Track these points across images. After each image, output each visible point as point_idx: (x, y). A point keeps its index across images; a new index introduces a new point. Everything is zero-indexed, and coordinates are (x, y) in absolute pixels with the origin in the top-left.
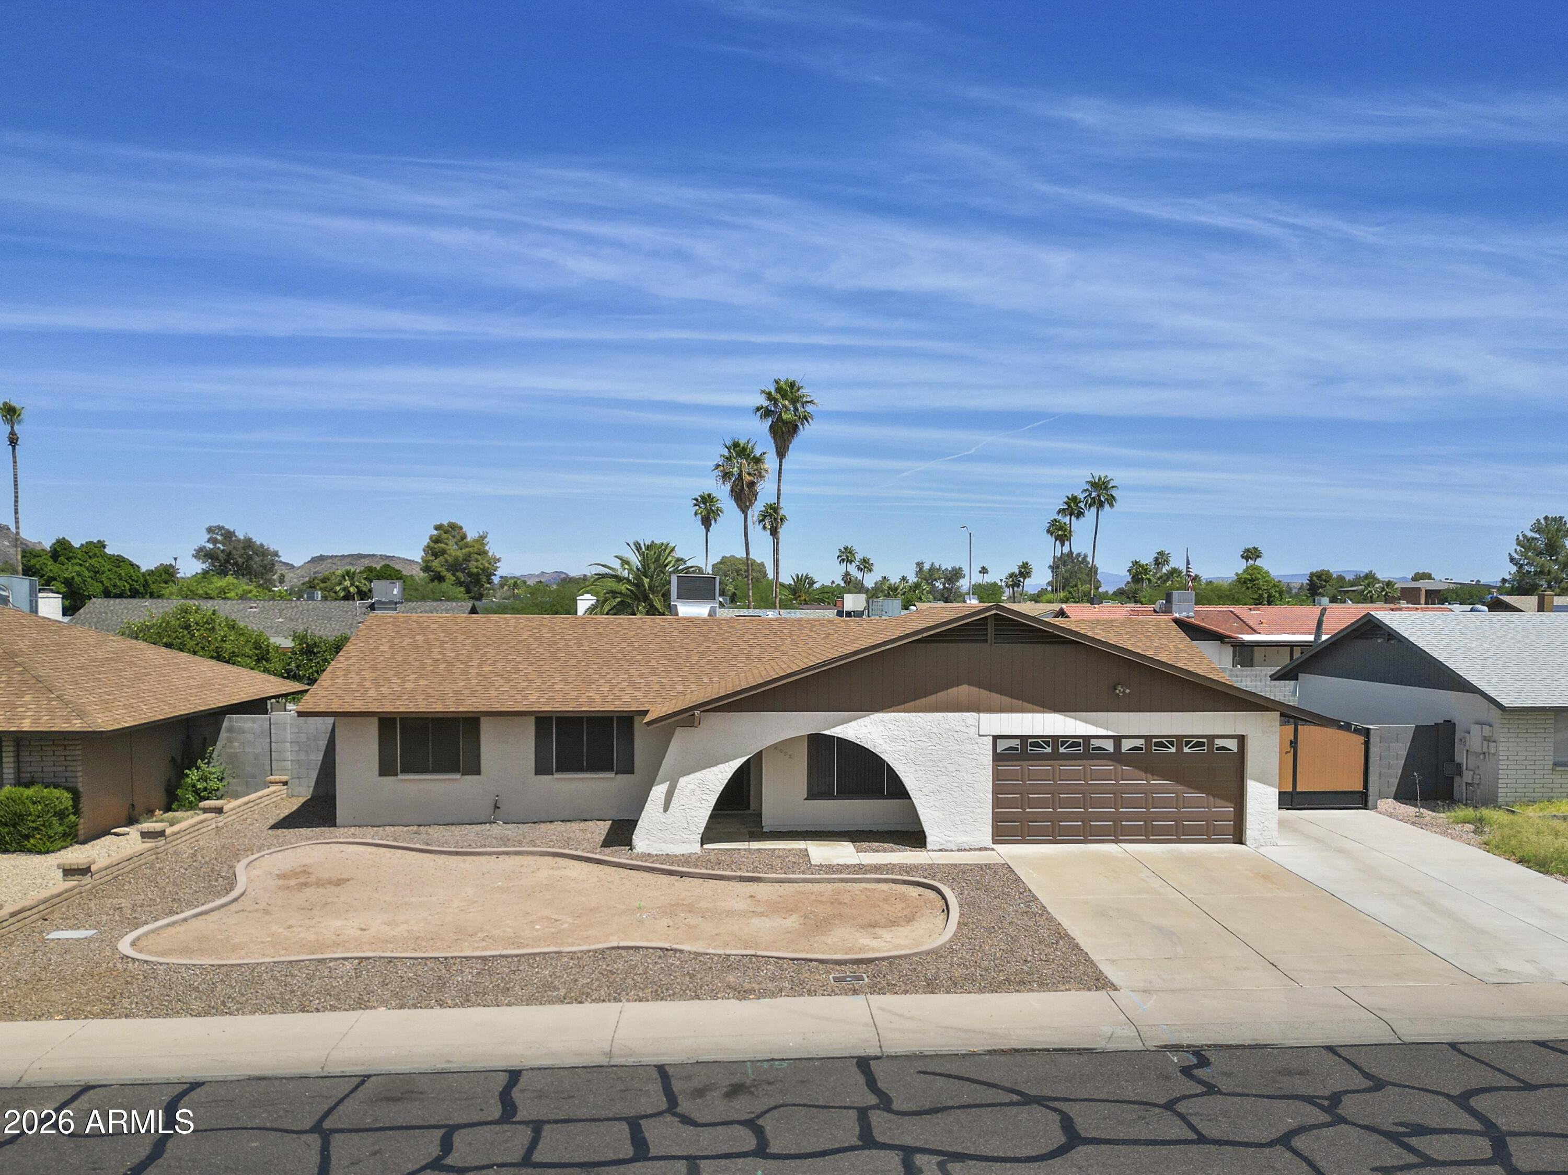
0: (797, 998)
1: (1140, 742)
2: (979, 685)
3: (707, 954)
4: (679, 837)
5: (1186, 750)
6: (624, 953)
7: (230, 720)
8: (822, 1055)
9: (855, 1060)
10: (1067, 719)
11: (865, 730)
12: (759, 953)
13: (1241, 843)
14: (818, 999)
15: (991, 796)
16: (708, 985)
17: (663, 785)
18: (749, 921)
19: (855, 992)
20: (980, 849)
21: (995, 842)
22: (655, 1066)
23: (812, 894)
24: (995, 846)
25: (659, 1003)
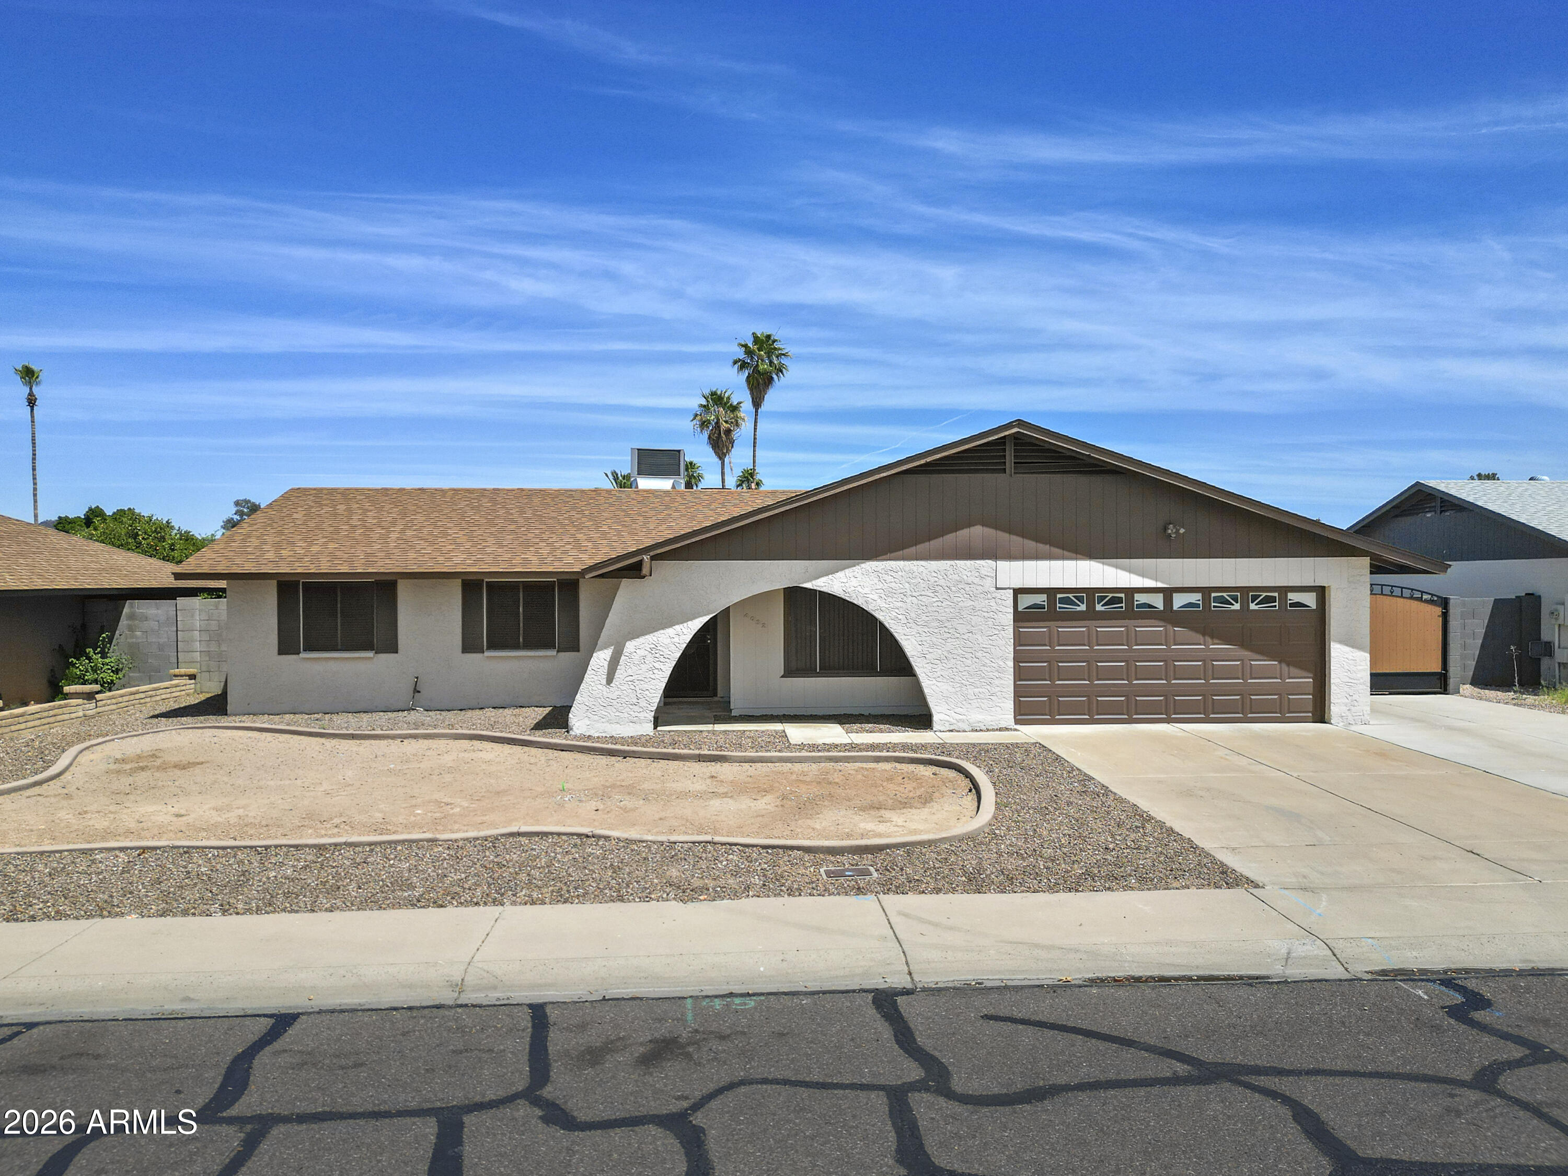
0: (772, 899)
1: (1195, 598)
2: (996, 527)
3: (643, 842)
4: (626, 715)
5: (1253, 606)
6: (524, 840)
7: (132, 606)
8: (813, 986)
9: (870, 996)
10: (1106, 567)
11: (854, 582)
12: (717, 839)
13: (1322, 720)
14: (804, 901)
15: (1011, 664)
16: (637, 882)
17: (606, 651)
18: (707, 804)
19: (860, 891)
20: (1000, 730)
21: (1017, 722)
22: (530, 1006)
23: (792, 773)
24: (1018, 727)
25: (560, 906)
